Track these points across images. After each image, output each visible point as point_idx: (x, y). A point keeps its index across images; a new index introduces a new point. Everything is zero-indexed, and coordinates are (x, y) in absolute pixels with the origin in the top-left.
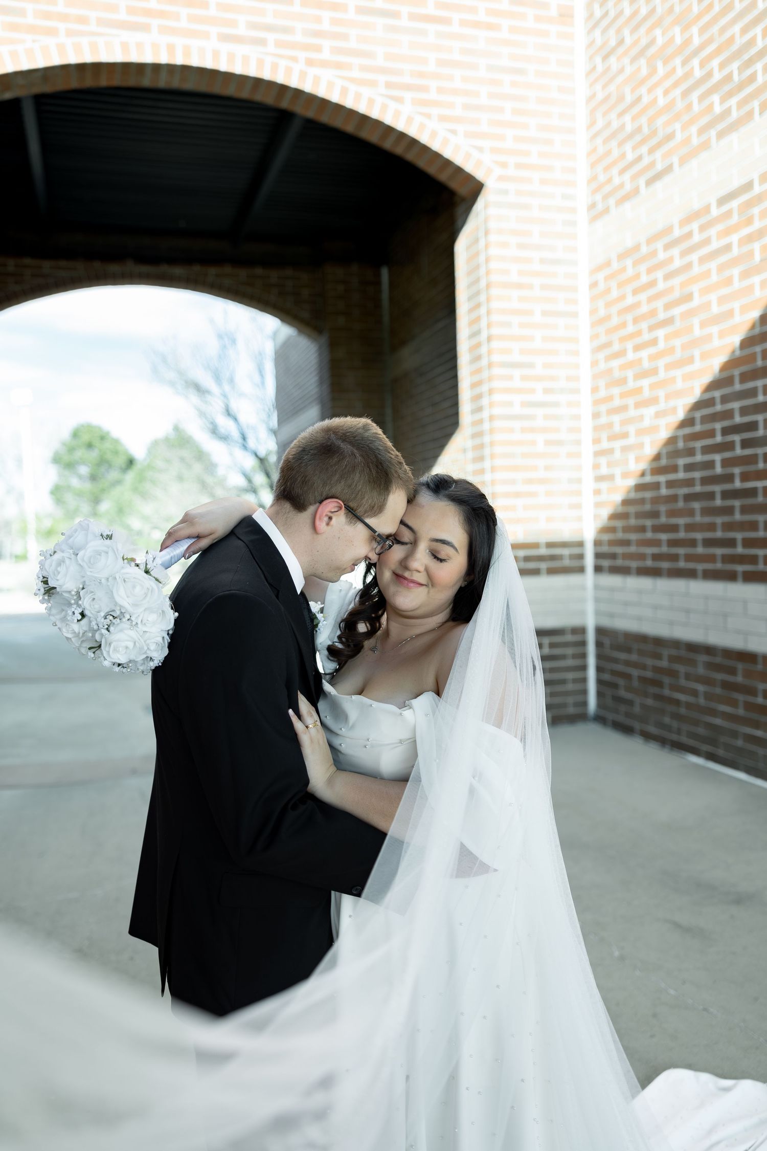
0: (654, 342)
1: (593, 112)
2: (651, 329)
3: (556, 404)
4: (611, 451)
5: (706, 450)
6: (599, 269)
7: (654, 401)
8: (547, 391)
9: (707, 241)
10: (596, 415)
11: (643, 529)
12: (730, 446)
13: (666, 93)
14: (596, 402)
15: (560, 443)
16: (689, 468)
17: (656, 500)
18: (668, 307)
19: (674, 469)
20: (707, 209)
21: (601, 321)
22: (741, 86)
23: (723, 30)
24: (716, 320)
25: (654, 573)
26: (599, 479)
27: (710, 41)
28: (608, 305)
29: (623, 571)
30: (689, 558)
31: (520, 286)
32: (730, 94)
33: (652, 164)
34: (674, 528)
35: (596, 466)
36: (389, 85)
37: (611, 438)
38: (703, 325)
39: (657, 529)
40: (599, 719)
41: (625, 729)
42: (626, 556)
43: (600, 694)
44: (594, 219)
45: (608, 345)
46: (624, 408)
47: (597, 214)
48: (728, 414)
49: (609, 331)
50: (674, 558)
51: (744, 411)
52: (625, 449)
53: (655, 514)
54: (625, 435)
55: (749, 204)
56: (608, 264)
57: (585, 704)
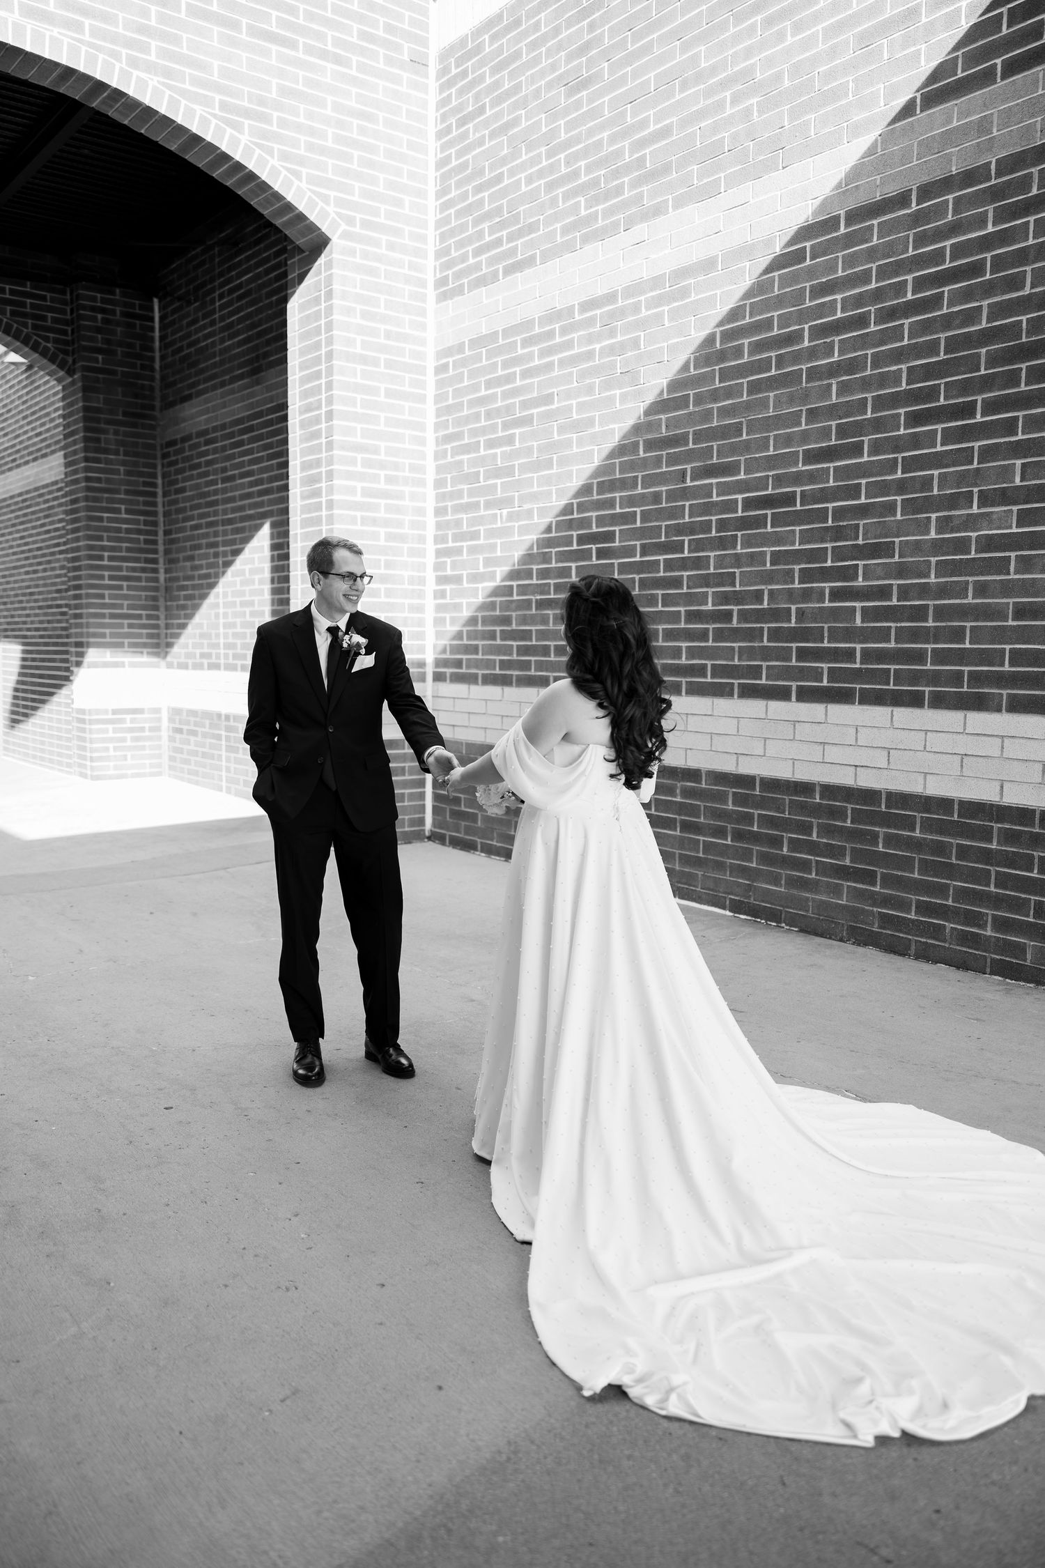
0: (510, 440)
1: (445, 177)
2: (506, 426)
3: (400, 496)
4: (459, 551)
5: (563, 557)
6: (448, 352)
7: (508, 501)
8: (389, 480)
9: (568, 345)
10: (439, 511)
11: (492, 635)
12: (585, 555)
13: (530, 180)
14: (441, 497)
15: (402, 538)
16: (544, 574)
17: (507, 606)
18: (525, 405)
19: (529, 574)
20: (570, 310)
21: (449, 409)
22: (607, 196)
23: (590, 133)
24: (576, 426)
25: (504, 681)
26: (442, 580)
27: (577, 140)
28: (458, 393)
29: (469, 679)
30: (540, 665)
31: (364, 360)
32: (596, 200)
33: (513, 251)
34: (526, 635)
35: (438, 567)
36: (224, 106)
37: (459, 537)
38: (562, 429)
39: (506, 635)
40: (435, 837)
41: (466, 846)
42: (470, 664)
43: (436, 810)
44: (443, 297)
45: (457, 436)
46: (474, 506)
47: (447, 291)
48: (584, 523)
49: (458, 422)
50: (525, 666)
51: (601, 521)
52: (472, 550)
53: (506, 620)
54: (474, 536)
55: (612, 315)
56: (460, 348)
57: (421, 821)
